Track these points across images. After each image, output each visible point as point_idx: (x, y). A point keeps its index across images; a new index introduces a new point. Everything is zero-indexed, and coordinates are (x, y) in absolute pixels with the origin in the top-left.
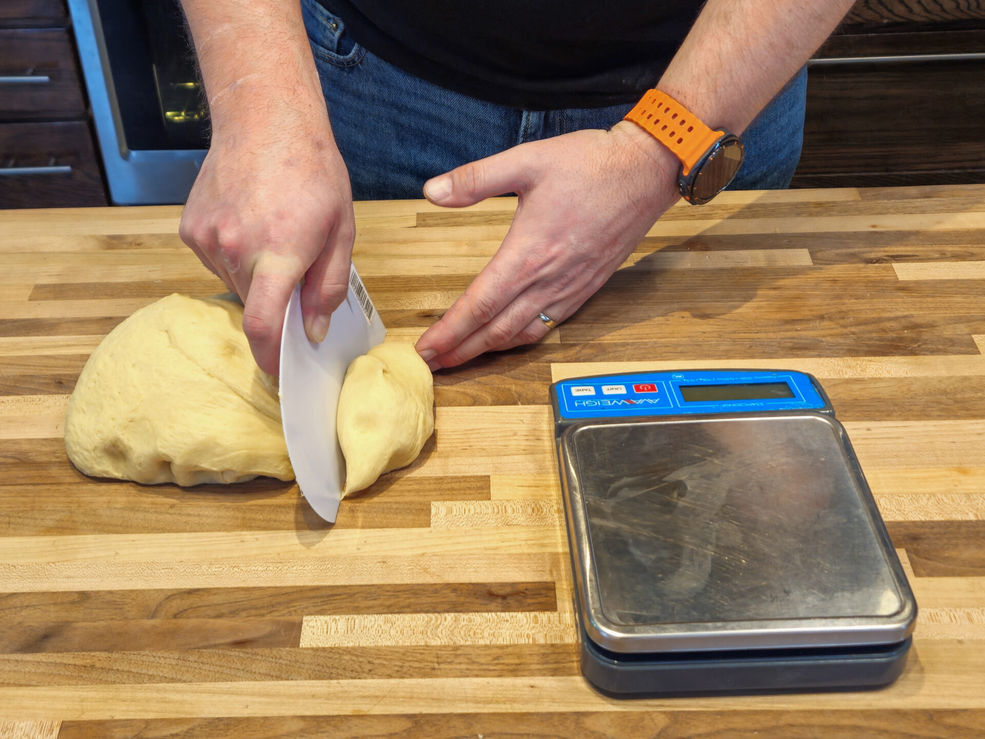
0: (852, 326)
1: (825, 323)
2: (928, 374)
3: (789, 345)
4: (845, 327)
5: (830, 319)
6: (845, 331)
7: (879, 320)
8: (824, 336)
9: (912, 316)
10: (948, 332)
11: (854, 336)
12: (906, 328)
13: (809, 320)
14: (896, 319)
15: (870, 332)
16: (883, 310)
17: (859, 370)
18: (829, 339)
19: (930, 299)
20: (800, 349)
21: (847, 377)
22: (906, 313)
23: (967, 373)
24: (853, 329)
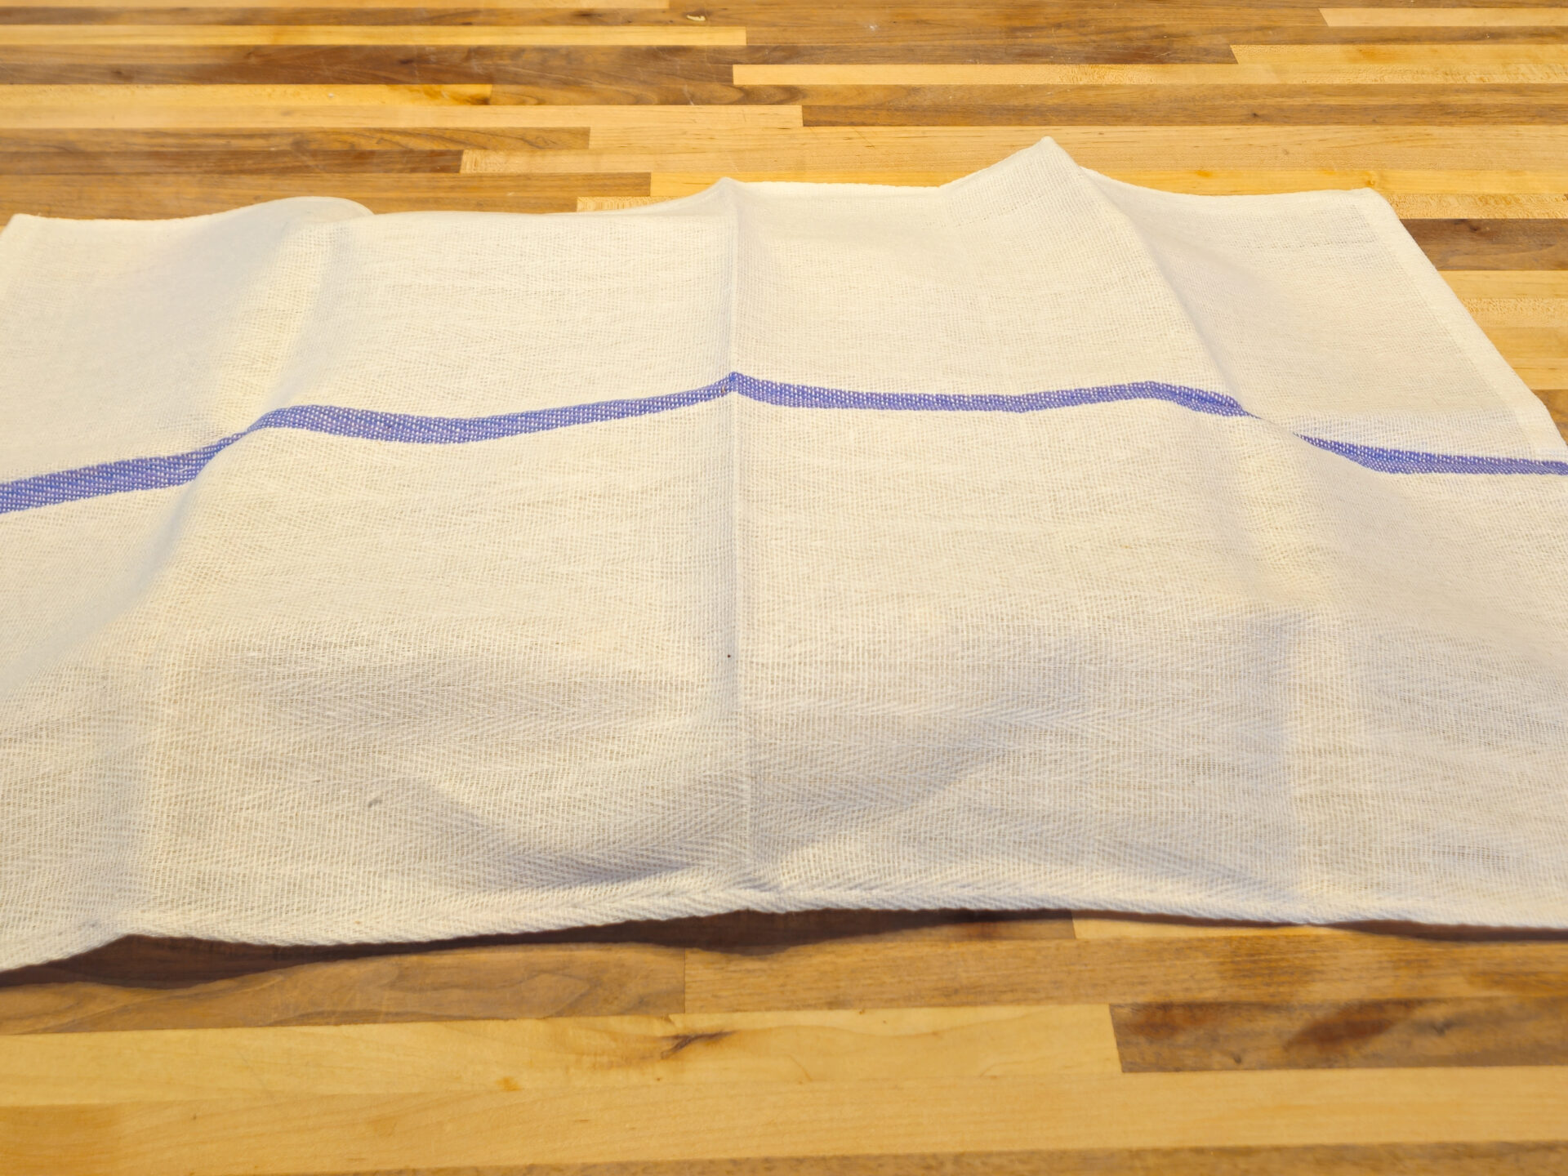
0: (1092, 34)
1: (1063, 32)
2: (1177, 81)
3: (1017, 51)
4: (1085, 35)
5: (1068, 27)
6: (1084, 39)
7: (1126, 29)
8: (1059, 44)
9: (1163, 26)
10: (1203, 42)
11: (1094, 45)
12: (1157, 37)
13: (1042, 28)
14: (1144, 28)
15: (1112, 40)
16: (1131, 20)
17: (1096, 77)
18: (1065, 46)
19: (1186, 10)
20: (1029, 55)
21: (1081, 83)
22: (1156, 23)
23: (1220, 81)
24: (1094, 38)
